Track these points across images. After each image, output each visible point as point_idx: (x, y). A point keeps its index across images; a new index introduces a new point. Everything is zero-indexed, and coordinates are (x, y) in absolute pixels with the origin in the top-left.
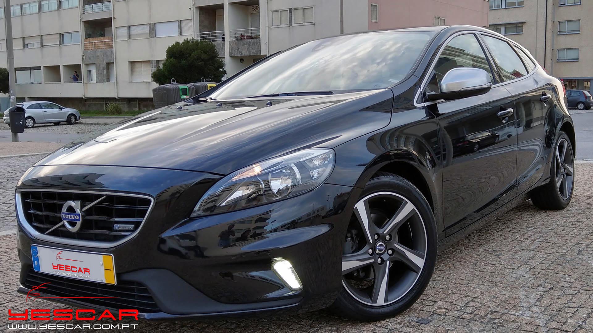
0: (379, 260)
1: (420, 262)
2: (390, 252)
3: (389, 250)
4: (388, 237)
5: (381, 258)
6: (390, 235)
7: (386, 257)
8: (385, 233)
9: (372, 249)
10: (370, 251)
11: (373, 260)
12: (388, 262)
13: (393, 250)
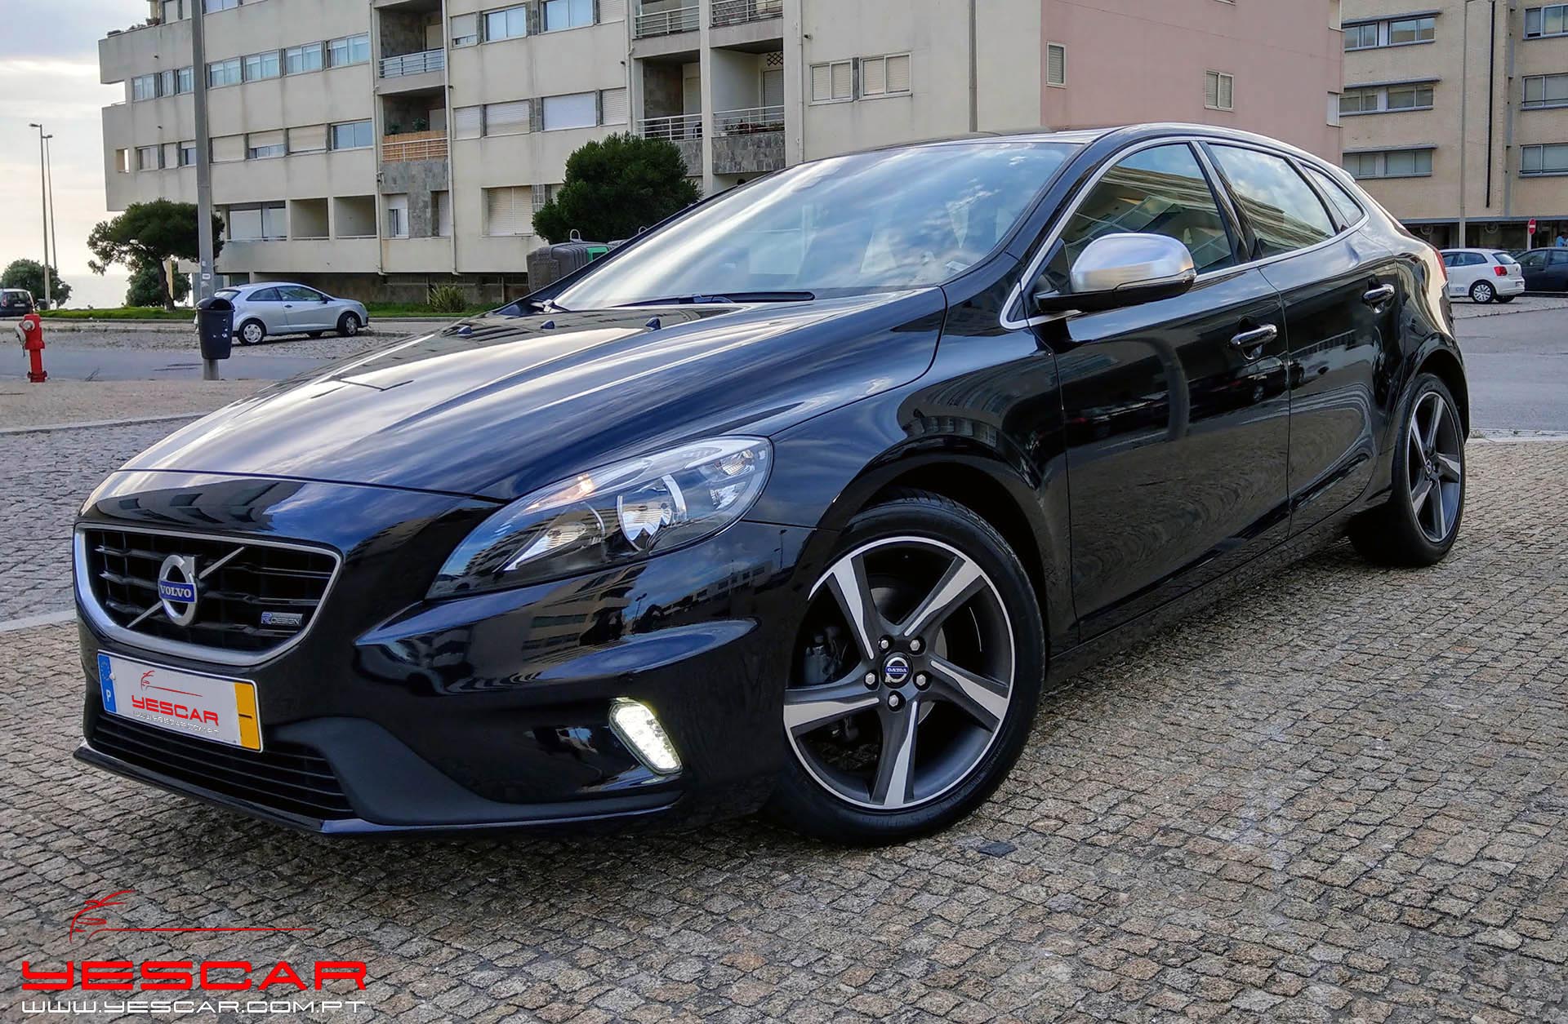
0: (894, 700)
1: (996, 705)
2: (921, 679)
3: (918, 674)
4: (915, 645)
5: (899, 695)
6: (919, 638)
7: (909, 691)
8: (906, 634)
9: (873, 672)
10: (870, 678)
11: (876, 700)
12: (915, 704)
13: (930, 677)
